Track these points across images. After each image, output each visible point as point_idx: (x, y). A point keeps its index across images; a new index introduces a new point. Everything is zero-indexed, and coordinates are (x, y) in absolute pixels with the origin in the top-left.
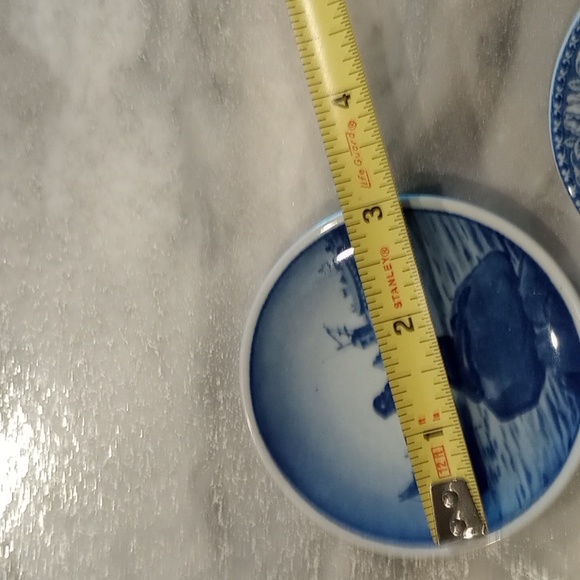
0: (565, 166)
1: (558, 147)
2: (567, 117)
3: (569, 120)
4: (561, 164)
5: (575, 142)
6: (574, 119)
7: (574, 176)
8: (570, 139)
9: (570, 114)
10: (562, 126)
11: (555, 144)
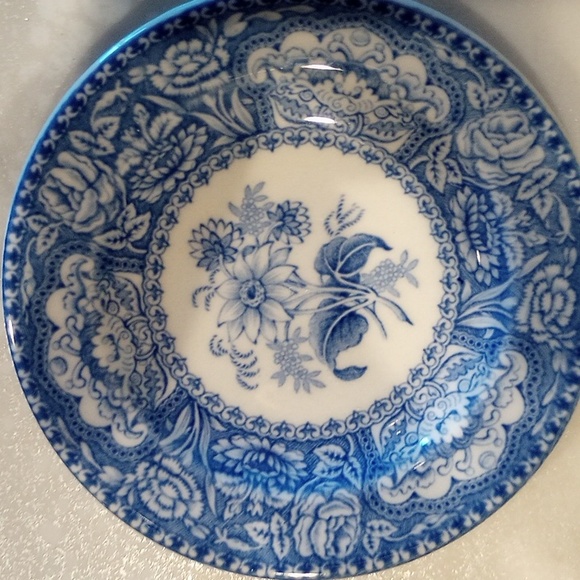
0: (13, 257)
1: (16, 222)
2: (49, 183)
3: (50, 188)
4: (10, 249)
5: (45, 224)
6: (57, 190)
7: (22, 275)
8: (39, 217)
9: (54, 179)
10: (34, 193)
11: (14, 215)
